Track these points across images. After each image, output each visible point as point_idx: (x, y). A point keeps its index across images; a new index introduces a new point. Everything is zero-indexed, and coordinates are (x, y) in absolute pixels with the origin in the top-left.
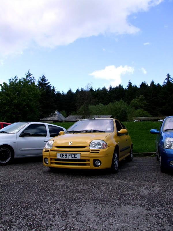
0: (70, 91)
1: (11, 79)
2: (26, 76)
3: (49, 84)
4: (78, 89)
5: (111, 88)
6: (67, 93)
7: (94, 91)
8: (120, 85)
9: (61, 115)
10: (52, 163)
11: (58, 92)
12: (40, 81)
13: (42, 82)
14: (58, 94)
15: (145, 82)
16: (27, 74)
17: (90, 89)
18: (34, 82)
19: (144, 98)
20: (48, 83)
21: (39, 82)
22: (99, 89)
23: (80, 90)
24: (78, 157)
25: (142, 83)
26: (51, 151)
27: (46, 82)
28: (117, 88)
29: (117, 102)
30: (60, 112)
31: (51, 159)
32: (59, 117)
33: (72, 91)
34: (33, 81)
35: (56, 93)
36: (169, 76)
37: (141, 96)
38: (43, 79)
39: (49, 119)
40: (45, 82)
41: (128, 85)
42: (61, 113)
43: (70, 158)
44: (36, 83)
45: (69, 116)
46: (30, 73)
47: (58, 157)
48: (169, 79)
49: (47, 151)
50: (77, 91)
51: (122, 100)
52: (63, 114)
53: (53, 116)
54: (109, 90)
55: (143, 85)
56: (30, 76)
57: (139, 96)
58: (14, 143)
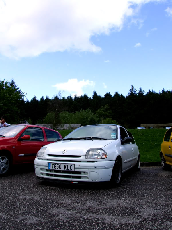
0: (34, 99)
5: (76, 97)
8: (85, 94)
9: (27, 123)
15: (109, 92)
17: (55, 98)
19: (109, 107)
20: (18, 88)
22: (64, 97)
23: (45, 98)
25: (107, 93)
27: (16, 87)
28: (82, 97)
29: (83, 111)
33: (37, 99)
36: (132, 87)
37: (106, 106)
41: (93, 95)
48: (133, 90)
50: (42, 99)
51: (89, 109)
52: (29, 123)
54: (74, 99)
55: (108, 95)
57: (104, 106)
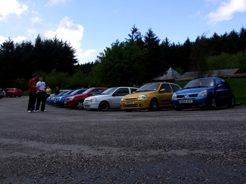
0: (188, 41)
1: (113, 44)
2: (132, 32)
3: (157, 39)
4: (198, 38)
6: (185, 44)
7: (220, 37)
9: (176, 72)
10: (124, 107)
11: (172, 45)
12: (147, 36)
13: (149, 37)
14: (173, 46)
16: (133, 30)
17: (214, 36)
18: (141, 38)
21: (146, 38)
22: (226, 34)
23: (200, 38)
24: (133, 103)
26: (123, 101)
27: (154, 37)
30: (174, 69)
31: (123, 105)
32: (173, 75)
33: (191, 41)
34: (139, 37)
35: (170, 46)
38: (150, 34)
39: (162, 78)
40: (152, 37)
42: (176, 71)
43: (130, 104)
44: (143, 39)
45: (186, 73)
46: (135, 28)
47: (126, 104)
49: (122, 101)
52: (178, 72)
53: (164, 75)
54: (241, 33)
56: (136, 31)
58: (109, 99)
